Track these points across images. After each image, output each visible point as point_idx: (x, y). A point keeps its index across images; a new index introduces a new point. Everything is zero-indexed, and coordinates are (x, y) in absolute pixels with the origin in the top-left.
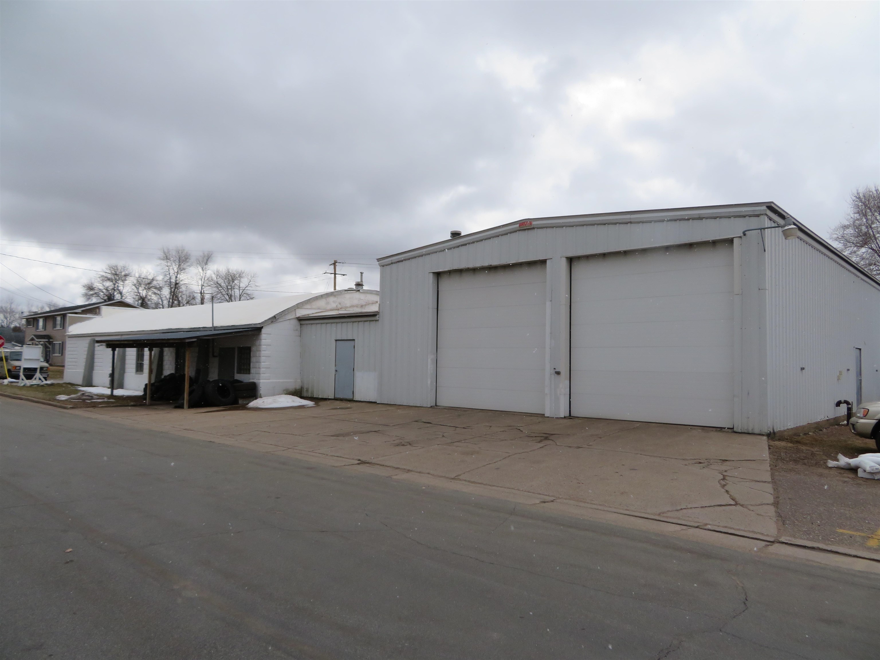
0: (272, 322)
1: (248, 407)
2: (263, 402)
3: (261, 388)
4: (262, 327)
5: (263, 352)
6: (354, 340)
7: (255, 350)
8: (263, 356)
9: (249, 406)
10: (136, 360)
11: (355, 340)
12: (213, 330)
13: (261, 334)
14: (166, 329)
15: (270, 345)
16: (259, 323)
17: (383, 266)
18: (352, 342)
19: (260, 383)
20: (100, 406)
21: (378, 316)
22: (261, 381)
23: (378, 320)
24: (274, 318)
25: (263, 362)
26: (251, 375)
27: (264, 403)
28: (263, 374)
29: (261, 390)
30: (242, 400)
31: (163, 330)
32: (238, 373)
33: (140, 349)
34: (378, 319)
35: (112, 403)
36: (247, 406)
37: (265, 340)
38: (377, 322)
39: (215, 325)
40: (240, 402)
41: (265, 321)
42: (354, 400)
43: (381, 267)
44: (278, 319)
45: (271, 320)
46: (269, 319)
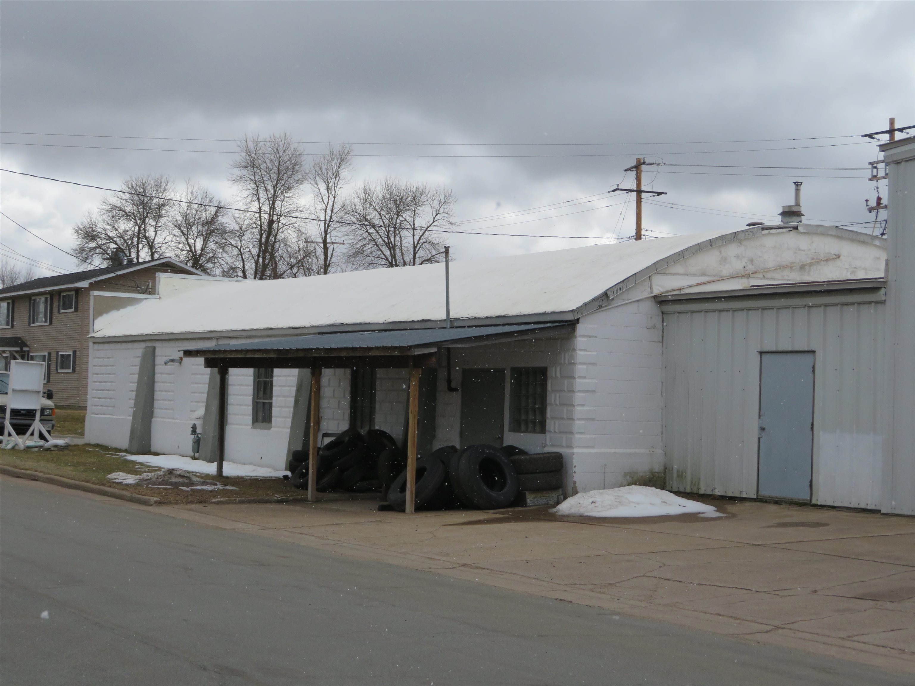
0: (600, 307)
1: (559, 513)
2: (593, 502)
3: (575, 467)
4: (578, 320)
5: (578, 380)
6: (813, 352)
7: (558, 375)
8: (579, 391)
9: (559, 511)
10: (254, 395)
11: (817, 354)
12: (449, 327)
13: (576, 337)
14: (329, 326)
15: (594, 364)
16: (572, 311)
17: (898, 163)
18: (809, 358)
19: (574, 456)
20: (215, 500)
21: (883, 291)
22: (576, 450)
23: (884, 302)
24: (604, 297)
25: (578, 405)
26: (548, 435)
27: (593, 504)
28: (578, 433)
29: (575, 472)
30: (533, 496)
31: (321, 326)
32: (512, 430)
33: (262, 370)
34: (883, 298)
35: (236, 493)
36: (554, 510)
37: (585, 350)
38: (880, 306)
39: (453, 315)
40: (528, 500)
41: (586, 304)
42: (814, 502)
43: (893, 166)
44: (612, 299)
45: (597, 304)
46: (594, 300)
